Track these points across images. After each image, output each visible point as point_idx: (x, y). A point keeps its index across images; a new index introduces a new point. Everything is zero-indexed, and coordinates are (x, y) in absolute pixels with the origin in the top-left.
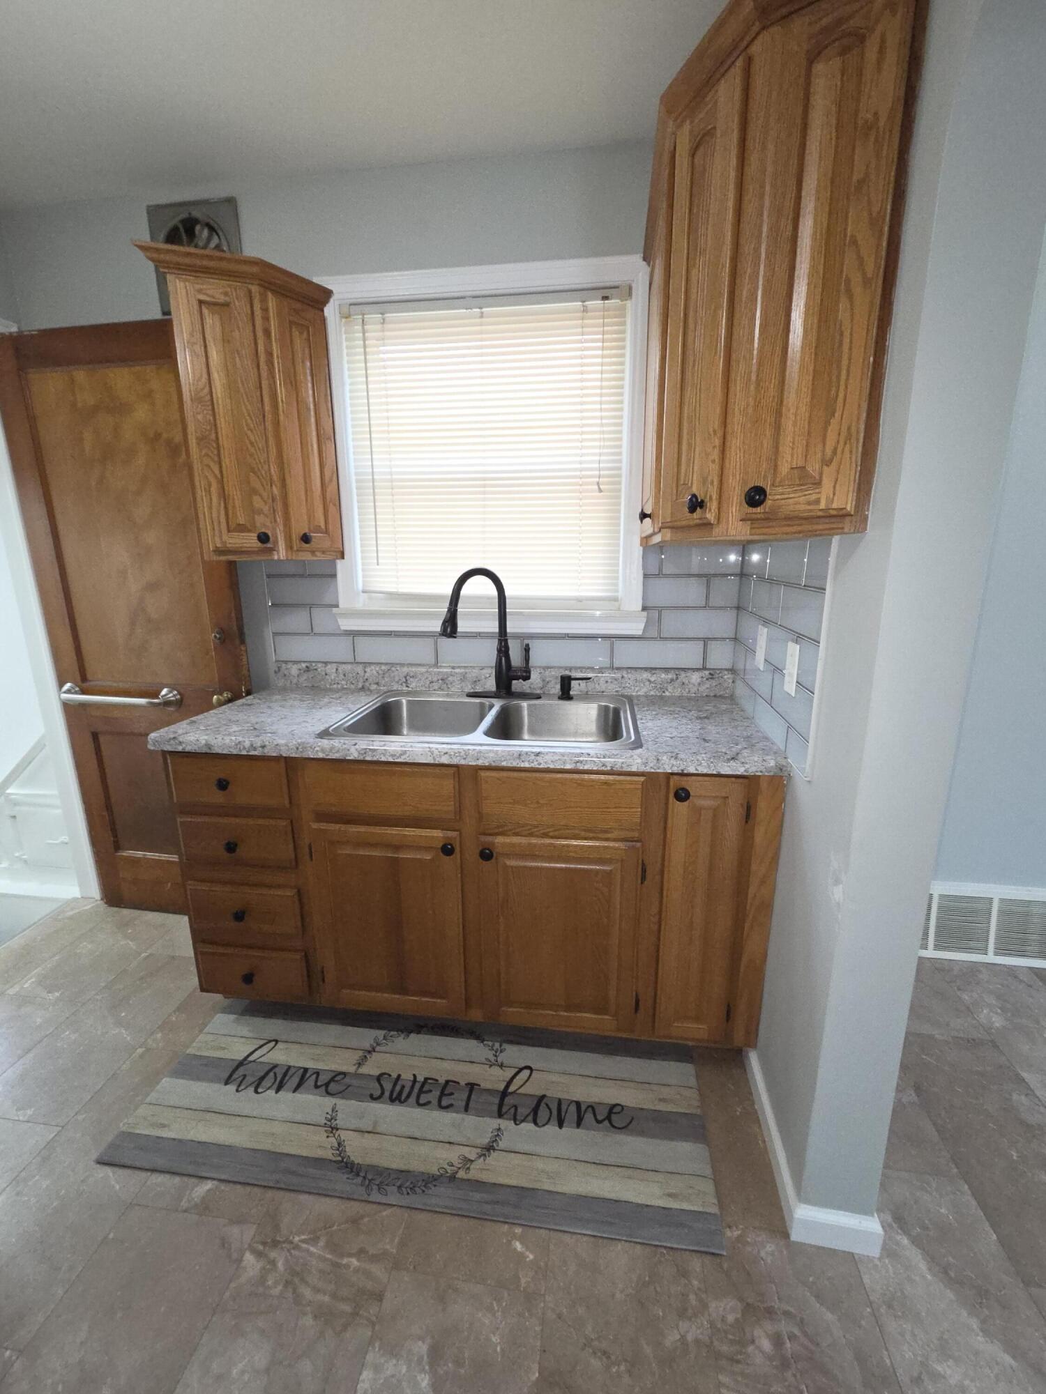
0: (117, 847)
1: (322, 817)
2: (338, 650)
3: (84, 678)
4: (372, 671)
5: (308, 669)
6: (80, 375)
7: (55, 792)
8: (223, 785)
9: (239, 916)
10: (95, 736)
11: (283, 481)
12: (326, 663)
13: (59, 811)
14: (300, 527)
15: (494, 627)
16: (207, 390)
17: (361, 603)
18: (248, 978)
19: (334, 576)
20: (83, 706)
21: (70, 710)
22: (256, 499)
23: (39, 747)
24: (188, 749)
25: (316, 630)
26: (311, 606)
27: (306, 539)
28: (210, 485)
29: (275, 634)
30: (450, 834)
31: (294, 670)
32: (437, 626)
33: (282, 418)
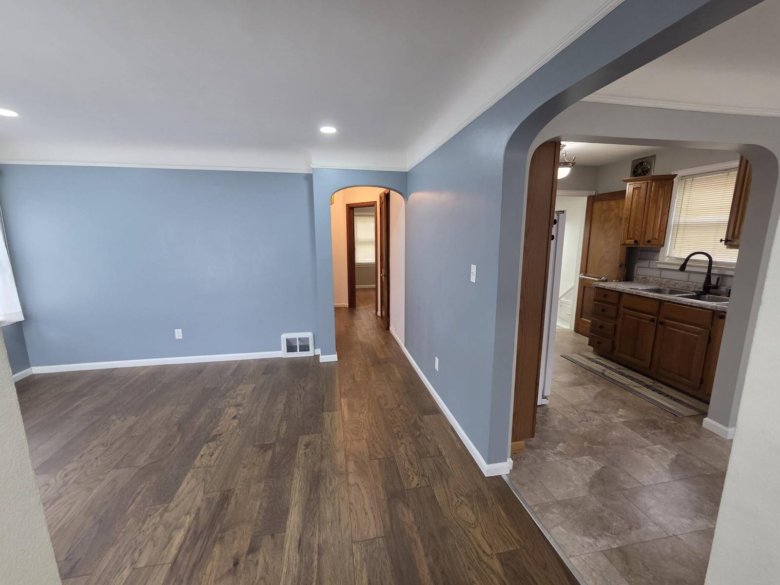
0: (581, 317)
1: (625, 307)
2: (656, 273)
3: (586, 273)
4: (664, 281)
5: (644, 278)
6: (605, 203)
7: (572, 301)
8: (605, 296)
9: (601, 327)
10: (584, 287)
11: (646, 227)
12: (650, 277)
13: (571, 306)
14: (647, 238)
15: (706, 271)
16: (630, 208)
17: (666, 260)
18: (599, 343)
19: (659, 252)
20: (584, 279)
21: (581, 281)
22: (636, 232)
23: (571, 289)
24: (600, 287)
25: (650, 267)
26: (650, 260)
27: (649, 241)
28: (625, 229)
29: (638, 267)
30: (655, 317)
31: (640, 277)
32: (678, 268)
33: (650, 211)
